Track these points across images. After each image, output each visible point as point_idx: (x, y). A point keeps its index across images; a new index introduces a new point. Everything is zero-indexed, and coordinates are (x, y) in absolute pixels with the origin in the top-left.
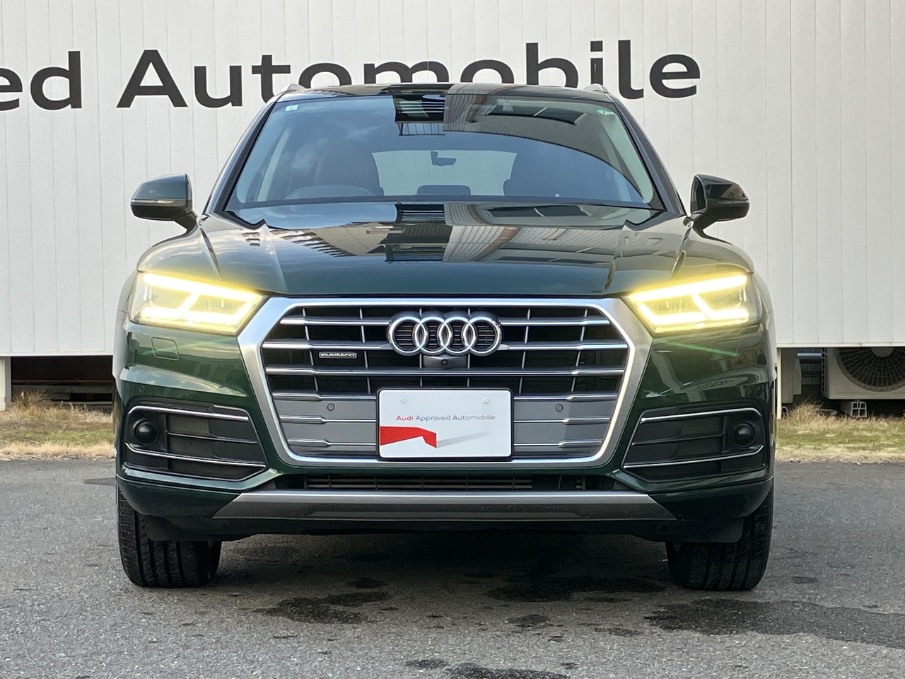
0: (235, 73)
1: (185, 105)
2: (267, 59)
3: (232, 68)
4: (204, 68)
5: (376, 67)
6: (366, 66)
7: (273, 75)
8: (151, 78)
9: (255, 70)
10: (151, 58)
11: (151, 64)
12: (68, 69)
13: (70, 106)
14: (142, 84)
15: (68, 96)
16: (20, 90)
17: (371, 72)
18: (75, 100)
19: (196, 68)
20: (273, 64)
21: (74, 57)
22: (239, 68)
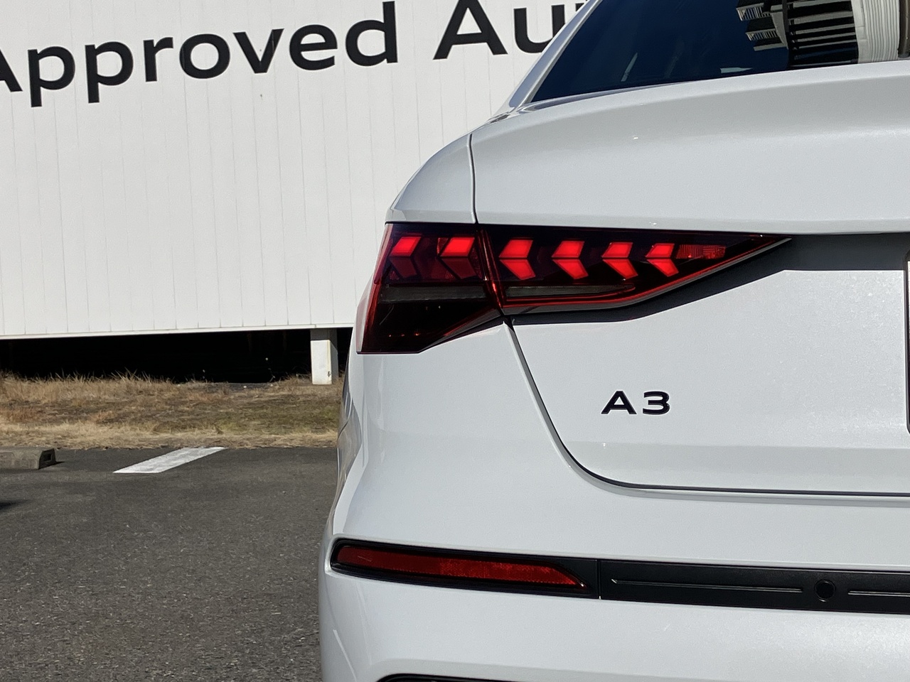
0: (558, 12)
1: (504, 52)
3: (554, 8)
4: (524, 10)
8: (469, 25)
11: (468, 11)
12: (382, 21)
13: (385, 60)
14: (460, 32)
15: (383, 50)
16: (335, 47)
18: (390, 54)
19: (517, 11)
21: (389, 9)
22: (562, 7)
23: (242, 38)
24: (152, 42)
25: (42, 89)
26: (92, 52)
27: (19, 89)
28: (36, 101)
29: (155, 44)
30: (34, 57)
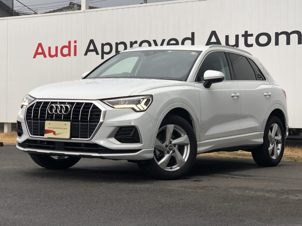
0: (237, 37)
2: (246, 32)
3: (236, 35)
4: (228, 36)
5: (279, 33)
6: (276, 33)
7: (248, 37)
8: (213, 40)
9: (243, 36)
10: (214, 33)
11: (213, 36)
12: (191, 37)
14: (211, 42)
16: (178, 44)
17: (277, 35)
19: (226, 36)
20: (248, 34)
21: (193, 34)
22: (238, 35)
23: (155, 41)
24: (132, 42)
25: (104, 55)
26: (117, 44)
27: (99, 54)
28: (102, 58)
29: (133, 42)
30: (103, 45)
